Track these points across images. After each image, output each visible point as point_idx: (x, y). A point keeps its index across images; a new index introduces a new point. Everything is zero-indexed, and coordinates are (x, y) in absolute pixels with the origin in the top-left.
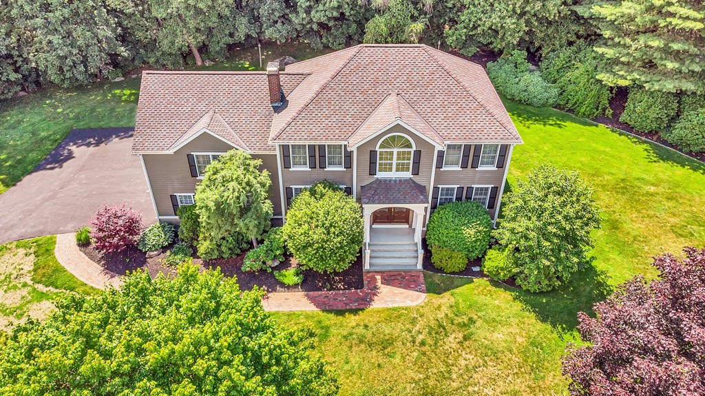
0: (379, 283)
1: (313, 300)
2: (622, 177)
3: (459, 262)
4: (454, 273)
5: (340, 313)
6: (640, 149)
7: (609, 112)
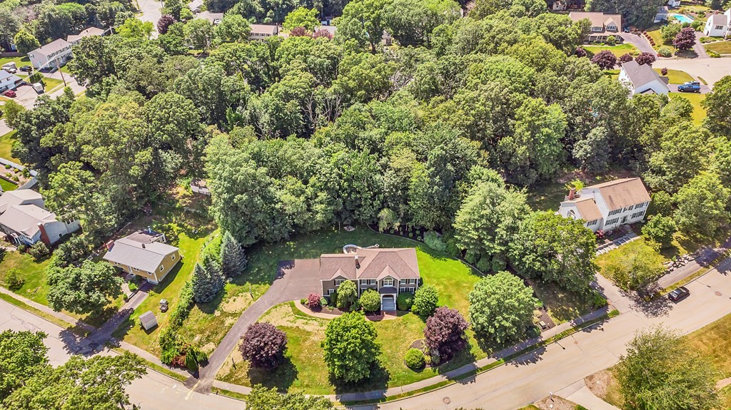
0: (385, 314)
4: (404, 311)
6: (468, 270)
7: (462, 255)
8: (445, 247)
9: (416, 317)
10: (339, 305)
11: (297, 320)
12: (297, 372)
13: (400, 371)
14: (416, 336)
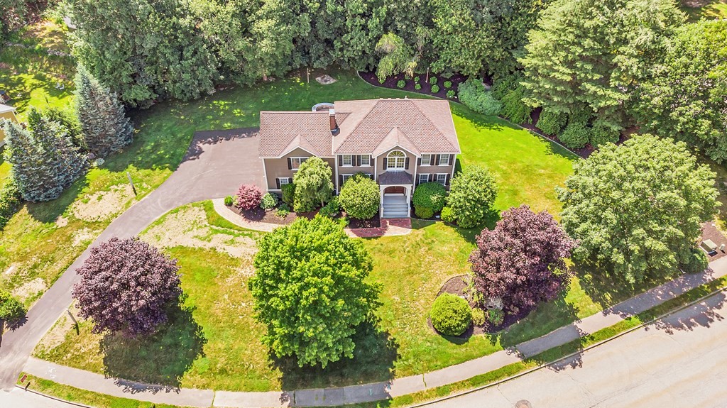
0: (388, 224)
1: (355, 232)
2: (527, 164)
3: (429, 213)
4: (426, 219)
5: (369, 238)
6: (544, 146)
7: (530, 121)
8: (499, 106)
9: (450, 232)
10: (297, 206)
11: (215, 236)
12: (203, 341)
13: (420, 340)
14: (452, 269)
